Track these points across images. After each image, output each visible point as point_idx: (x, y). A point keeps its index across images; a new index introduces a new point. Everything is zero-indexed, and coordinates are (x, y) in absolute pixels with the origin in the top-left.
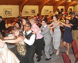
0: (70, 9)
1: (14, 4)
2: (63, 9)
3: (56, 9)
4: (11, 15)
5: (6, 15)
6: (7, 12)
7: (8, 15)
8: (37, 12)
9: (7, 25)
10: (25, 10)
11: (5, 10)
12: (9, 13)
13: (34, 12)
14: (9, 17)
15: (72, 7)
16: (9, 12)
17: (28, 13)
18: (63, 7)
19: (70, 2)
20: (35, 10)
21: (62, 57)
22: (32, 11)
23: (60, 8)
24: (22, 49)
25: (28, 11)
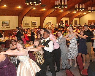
0: (75, 21)
1: (12, 15)
2: (68, 21)
3: (60, 21)
4: (9, 27)
5: (3, 27)
6: (4, 23)
7: (5, 27)
8: (38, 24)
9: (5, 38)
10: (25, 22)
11: (2, 21)
12: (7, 25)
13: (35, 24)
14: (7, 29)
15: (77, 19)
16: (6, 23)
17: (29, 25)
18: (68, 19)
19: (76, 13)
20: (36, 22)
21: (65, 74)
22: (33, 22)
23: (64, 19)
24: (40, 58)
25: (28, 22)
